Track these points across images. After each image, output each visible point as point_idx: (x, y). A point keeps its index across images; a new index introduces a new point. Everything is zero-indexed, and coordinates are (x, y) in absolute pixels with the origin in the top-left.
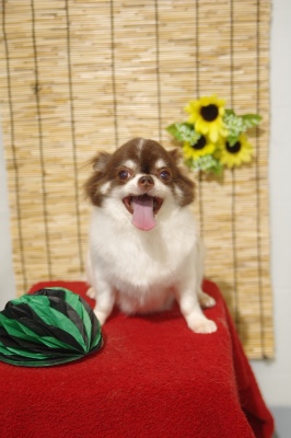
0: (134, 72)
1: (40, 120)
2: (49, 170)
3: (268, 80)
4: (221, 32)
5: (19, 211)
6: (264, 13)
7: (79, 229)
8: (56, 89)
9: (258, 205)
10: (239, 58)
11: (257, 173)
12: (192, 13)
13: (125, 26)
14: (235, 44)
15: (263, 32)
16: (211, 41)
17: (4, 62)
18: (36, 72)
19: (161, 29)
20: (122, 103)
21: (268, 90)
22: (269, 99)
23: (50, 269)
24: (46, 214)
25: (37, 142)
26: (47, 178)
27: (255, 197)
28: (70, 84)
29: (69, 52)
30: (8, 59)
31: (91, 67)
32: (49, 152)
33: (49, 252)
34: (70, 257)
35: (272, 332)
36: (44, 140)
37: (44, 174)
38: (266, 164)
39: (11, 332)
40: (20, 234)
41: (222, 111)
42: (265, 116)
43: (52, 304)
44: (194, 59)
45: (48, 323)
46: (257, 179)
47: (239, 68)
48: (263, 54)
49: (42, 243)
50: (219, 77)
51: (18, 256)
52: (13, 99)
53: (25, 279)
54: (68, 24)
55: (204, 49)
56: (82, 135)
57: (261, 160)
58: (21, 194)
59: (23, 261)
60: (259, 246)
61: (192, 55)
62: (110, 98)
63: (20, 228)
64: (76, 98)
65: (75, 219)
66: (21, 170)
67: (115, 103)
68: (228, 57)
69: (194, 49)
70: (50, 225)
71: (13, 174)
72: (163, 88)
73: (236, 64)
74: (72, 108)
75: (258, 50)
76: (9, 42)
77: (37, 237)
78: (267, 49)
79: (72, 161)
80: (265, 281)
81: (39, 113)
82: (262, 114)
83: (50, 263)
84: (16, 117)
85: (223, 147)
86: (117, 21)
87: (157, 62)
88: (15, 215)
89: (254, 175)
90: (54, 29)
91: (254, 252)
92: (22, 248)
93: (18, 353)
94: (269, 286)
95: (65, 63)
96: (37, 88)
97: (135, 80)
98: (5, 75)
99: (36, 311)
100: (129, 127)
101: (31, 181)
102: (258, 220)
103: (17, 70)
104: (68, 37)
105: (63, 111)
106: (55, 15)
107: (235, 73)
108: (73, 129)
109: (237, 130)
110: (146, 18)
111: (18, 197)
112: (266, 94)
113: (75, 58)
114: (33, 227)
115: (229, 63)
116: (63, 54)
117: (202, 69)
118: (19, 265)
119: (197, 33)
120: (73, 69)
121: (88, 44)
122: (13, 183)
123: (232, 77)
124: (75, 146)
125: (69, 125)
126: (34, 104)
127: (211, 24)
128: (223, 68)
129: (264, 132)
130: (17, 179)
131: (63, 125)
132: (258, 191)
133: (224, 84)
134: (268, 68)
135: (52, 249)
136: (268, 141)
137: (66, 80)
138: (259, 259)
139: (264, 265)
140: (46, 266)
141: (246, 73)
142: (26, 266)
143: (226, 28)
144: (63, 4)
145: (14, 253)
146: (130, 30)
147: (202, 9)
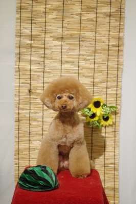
1: (30, 103)
2: (32, 123)
3: (120, 94)
4: (103, 74)
5: (19, 138)
6: (120, 68)
8: (38, 92)
9: (115, 142)
10: (109, 84)
12: (92, 66)
13: (66, 70)
14: (108, 79)
15: (119, 75)
16: (99, 77)
17: (18, 80)
18: (30, 84)
19: (80, 71)
21: (120, 97)
22: (121, 100)
23: (29, 163)
24: (29, 140)
25: (28, 111)
29: (44, 78)
30: (19, 78)
32: (33, 116)
33: (29, 156)
36: (31, 111)
37: (30, 125)
38: (119, 126)
40: (18, 148)
41: (102, 104)
42: (119, 107)
43: (42, 170)
44: (92, 83)
47: (109, 88)
48: (119, 83)
49: (27, 152)
50: (102, 91)
51: (16, 157)
52: (20, 94)
54: (44, 67)
55: (96, 80)
57: (117, 124)
58: (20, 132)
60: (114, 159)
63: (18, 145)
66: (21, 122)
68: (106, 84)
69: (92, 80)
70: (31, 145)
71: (17, 123)
73: (108, 86)
75: (117, 82)
76: (21, 72)
77: (25, 150)
78: (121, 82)
80: (116, 173)
81: (30, 100)
82: (117, 106)
83: (29, 161)
85: (102, 118)
86: (63, 67)
88: (17, 140)
89: (114, 130)
90: (38, 69)
91: (113, 161)
92: (18, 154)
94: (118, 175)
95: (42, 82)
96: (30, 91)
98: (18, 85)
101: (25, 127)
102: (115, 148)
103: (23, 83)
104: (44, 72)
106: (39, 63)
107: (108, 90)
108: (43, 107)
109: (108, 112)
110: (75, 67)
112: (120, 99)
114: (24, 146)
115: (106, 86)
116: (41, 78)
117: (95, 88)
118: (17, 161)
119: (94, 74)
120: (45, 84)
121: (51, 75)
122: (17, 127)
124: (43, 114)
126: (29, 96)
127: (99, 71)
128: (103, 88)
129: (118, 113)
130: (19, 126)
131: (40, 106)
132: (115, 137)
134: (121, 89)
135: (31, 155)
136: (120, 117)
137: (42, 88)
138: (114, 164)
141: (112, 90)
142: (20, 161)
143: (105, 73)
144: (42, 60)
145: (15, 155)
146: (68, 71)
147: (96, 65)
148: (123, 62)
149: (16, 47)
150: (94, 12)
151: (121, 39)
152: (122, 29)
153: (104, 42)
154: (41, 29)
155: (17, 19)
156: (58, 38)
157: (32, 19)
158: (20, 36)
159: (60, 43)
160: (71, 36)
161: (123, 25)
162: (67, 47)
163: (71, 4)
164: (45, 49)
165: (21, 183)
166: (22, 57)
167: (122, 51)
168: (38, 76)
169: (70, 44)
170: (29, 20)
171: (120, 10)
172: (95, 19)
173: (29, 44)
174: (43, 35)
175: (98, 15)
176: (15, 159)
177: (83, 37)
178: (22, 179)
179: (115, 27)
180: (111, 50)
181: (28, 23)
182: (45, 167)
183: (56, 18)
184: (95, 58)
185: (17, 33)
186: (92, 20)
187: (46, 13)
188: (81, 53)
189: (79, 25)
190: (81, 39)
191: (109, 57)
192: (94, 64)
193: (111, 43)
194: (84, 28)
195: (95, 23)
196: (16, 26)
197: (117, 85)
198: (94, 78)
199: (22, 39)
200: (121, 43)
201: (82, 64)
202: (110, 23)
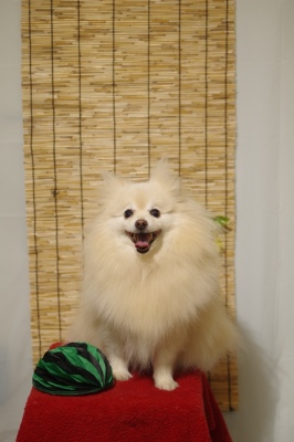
1: (57, 216)
2: (63, 256)
3: (234, 191)
4: (197, 153)
5: (37, 287)
6: (230, 140)
8: (71, 193)
9: (226, 287)
10: (211, 173)
11: (226, 261)
12: (175, 139)
13: (125, 147)
14: (209, 163)
15: (229, 155)
16: (191, 160)
17: (31, 172)
18: (55, 180)
19: (152, 150)
21: (234, 198)
22: (235, 204)
23: (60, 334)
24: (59, 290)
25: (54, 233)
26: (60, 262)
27: (224, 280)
28: (81, 189)
29: (81, 165)
30: (33, 169)
31: (97, 177)
32: (62, 242)
33: (60, 321)
36: (60, 233)
37: (58, 259)
38: (233, 255)
40: (38, 305)
42: (232, 218)
43: (79, 353)
44: (177, 173)
47: (211, 181)
48: (230, 171)
49: (55, 314)
50: (196, 187)
51: (35, 324)
52: (36, 200)
53: (40, 342)
54: (81, 144)
55: (184, 166)
57: (228, 251)
58: (40, 274)
59: (39, 328)
61: (175, 170)
63: (38, 300)
64: (86, 200)
66: (39, 255)
68: (203, 173)
69: (177, 166)
71: (33, 258)
73: (209, 177)
74: (82, 208)
75: (226, 168)
76: (35, 156)
77: (51, 309)
78: (233, 167)
79: (80, 249)
81: (56, 211)
82: (228, 216)
83: (60, 329)
84: (38, 214)
86: (119, 143)
88: (34, 290)
90: (69, 148)
92: (38, 317)
93: (55, 385)
95: (78, 173)
96: (55, 194)
98: (31, 181)
99: (68, 357)
101: (48, 262)
102: (226, 298)
103: (40, 178)
104: (81, 154)
105: (75, 212)
106: (71, 137)
107: (209, 184)
108: (83, 224)
110: (141, 142)
111: (37, 276)
112: (233, 201)
113: (86, 170)
114: (48, 301)
115: (204, 177)
116: (77, 167)
117: (184, 181)
118: (36, 330)
119: (180, 154)
120: (84, 178)
121: (96, 159)
122: (34, 265)
123: (206, 188)
124: (83, 238)
125: (80, 221)
126: (53, 204)
127: (190, 148)
128: (199, 181)
129: (231, 229)
130: (37, 262)
131: (75, 221)
132: (226, 276)
133: (200, 192)
134: (234, 181)
136: (234, 237)
137: (79, 187)
140: (58, 331)
141: (217, 185)
142: (42, 332)
143: (202, 150)
144: (77, 130)
145: (32, 320)
146: (128, 150)
147: (184, 136)
148: (236, 129)
149: (24, 107)
150: (175, 31)
151: (231, 83)
152: (231, 62)
153: (196, 91)
154: (71, 69)
155: (23, 51)
156: (107, 86)
157: (52, 51)
158: (30, 85)
159: (110, 96)
160: (132, 81)
161: (234, 55)
162: (124, 104)
163: (128, 17)
164: (80, 108)
165: (38, 379)
166: (37, 126)
167: (233, 106)
168: (71, 163)
169: (129, 97)
170: (46, 52)
171: (227, 26)
172: (176, 46)
173: (48, 100)
174: (76, 80)
175: (183, 37)
176: (33, 327)
177: (155, 83)
178: (40, 371)
179: (217, 60)
180: (211, 106)
181: (44, 59)
182: (84, 346)
183: (101, 46)
184: (180, 123)
185: (24, 79)
186: (171, 48)
187: (79, 37)
188: (152, 113)
189: (146, 58)
190: (152, 86)
191: (209, 119)
192: (180, 134)
193: (210, 93)
194: (155, 65)
195: (177, 53)
196: (23, 66)
197: (226, 175)
198: (180, 163)
199: (34, 91)
200: (229, 91)
201: (156, 134)
202: (206, 51)
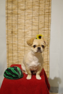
0: (28, 30)
1: (12, 37)
2: (13, 45)
3: (50, 33)
5: (8, 52)
6: (50, 22)
7: (18, 55)
8: (15, 32)
9: (48, 53)
11: (48, 48)
14: (45, 27)
15: (49, 25)
16: (41, 26)
18: (12, 30)
19: (33, 24)
20: (26, 35)
21: (50, 34)
22: (50, 36)
23: (13, 62)
24: (12, 52)
25: (12, 41)
26: (13, 47)
27: (47, 51)
28: (18, 32)
29: (18, 26)
30: (8, 27)
31: (21, 29)
32: (14, 43)
33: (13, 59)
34: (16, 60)
35: (49, 74)
37: (13, 46)
38: (49, 46)
39: (7, 73)
40: (8, 55)
42: (49, 38)
45: (14, 72)
46: (48, 49)
47: (45, 30)
49: (12, 57)
51: (8, 59)
52: (8, 34)
53: (9, 63)
54: (18, 22)
56: (19, 40)
58: (9, 49)
59: (8, 60)
60: (47, 60)
61: (38, 28)
62: (24, 34)
63: (8, 54)
64: (18, 34)
65: (17, 54)
66: (9, 45)
67: (25, 35)
70: (13, 54)
71: (7, 46)
72: (33, 33)
74: (18, 36)
75: (48, 28)
76: (8, 24)
77: (11, 56)
78: (50, 28)
79: (17, 44)
80: (48, 65)
83: (13, 61)
84: (8, 37)
86: (26, 22)
87: (32, 29)
88: (7, 52)
89: (47, 48)
90: (15, 23)
91: (47, 61)
92: (8, 58)
93: (8, 77)
94: (49, 66)
96: (12, 32)
97: (28, 32)
98: (7, 30)
99: (12, 70)
100: (27, 39)
101: (10, 47)
102: (48, 55)
103: (9, 29)
105: (16, 36)
106: (16, 21)
108: (18, 39)
110: (31, 22)
111: (8, 50)
113: (19, 28)
114: (10, 55)
115: (44, 30)
116: (17, 27)
117: (39, 30)
118: (8, 61)
119: (39, 25)
121: (21, 25)
122: (7, 47)
123: (44, 32)
124: (18, 42)
126: (11, 34)
127: (41, 23)
128: (43, 30)
130: (8, 47)
131: (16, 38)
133: (43, 33)
134: (50, 31)
135: (13, 58)
137: (17, 31)
138: (47, 62)
139: (48, 63)
143: (43, 24)
144: (17, 19)
146: (28, 23)
147: (40, 21)
148: (51, 19)
149: (6, 14)
151: (50, 9)
152: (50, 5)
153: (42, 11)
154: (16, 6)
155: (6, 2)
156: (24, 10)
158: (7, 9)
159: (24, 12)
160: (29, 9)
161: (51, 3)
162: (27, 13)
164: (18, 14)
166: (9, 18)
167: (50, 15)
168: (15, 26)
170: (11, 2)
172: (39, 1)
173: (11, 12)
174: (17, 8)
176: (7, 60)
178: (5, 73)
179: (47, 4)
180: (46, 14)
181: (10, 4)
184: (39, 18)
185: (6, 8)
186: (37, 2)
188: (33, 15)
189: (32, 4)
190: (33, 10)
191: (45, 17)
192: (39, 20)
193: (46, 11)
194: (34, 5)
195: (39, 3)
196: (6, 5)
197: (48, 29)
198: (39, 26)
199: (8, 10)
200: (50, 11)
201: (34, 20)
202: (45, 2)
